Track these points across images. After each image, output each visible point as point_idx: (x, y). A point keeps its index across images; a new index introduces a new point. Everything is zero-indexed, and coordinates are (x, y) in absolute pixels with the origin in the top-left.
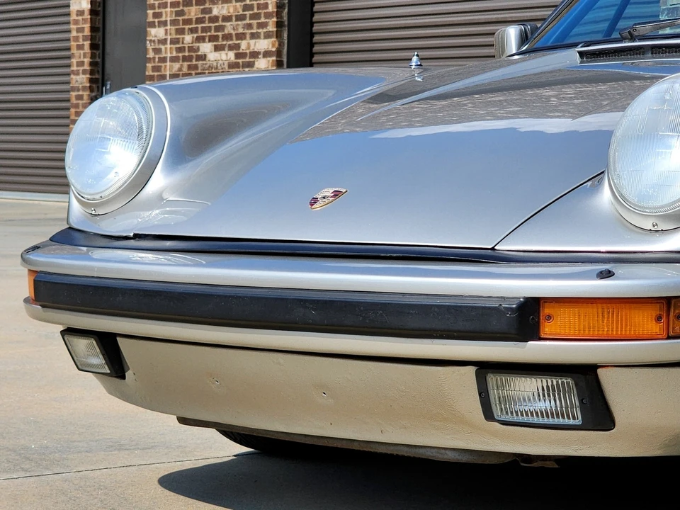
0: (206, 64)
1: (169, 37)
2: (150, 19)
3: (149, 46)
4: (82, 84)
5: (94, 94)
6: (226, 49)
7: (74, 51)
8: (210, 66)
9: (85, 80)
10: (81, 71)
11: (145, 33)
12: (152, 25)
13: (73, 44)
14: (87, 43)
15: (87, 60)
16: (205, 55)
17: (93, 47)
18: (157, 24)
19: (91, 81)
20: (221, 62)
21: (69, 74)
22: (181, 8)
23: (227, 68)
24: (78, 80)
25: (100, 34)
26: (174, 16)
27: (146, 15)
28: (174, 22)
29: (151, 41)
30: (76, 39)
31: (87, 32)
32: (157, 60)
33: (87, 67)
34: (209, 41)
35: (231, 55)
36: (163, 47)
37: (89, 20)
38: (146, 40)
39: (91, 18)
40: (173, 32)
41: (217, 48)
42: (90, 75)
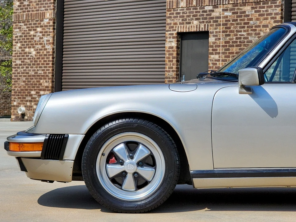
1: (221, 59)
2: (211, 51)
3: (210, 62)
4: (171, 76)
5: (177, 80)
7: (167, 62)
9: (173, 74)
10: (171, 71)
11: (208, 57)
12: (212, 54)
13: (167, 60)
14: (175, 60)
15: (175, 67)
17: (177, 61)
18: (214, 53)
21: (164, 71)
22: (228, 48)
24: (169, 74)
25: (180, 56)
26: (224, 50)
27: (208, 50)
28: (223, 53)
29: (211, 60)
30: (168, 58)
31: (175, 55)
32: (214, 67)
33: (174, 69)
36: (218, 63)
38: (208, 60)
39: (177, 50)
40: (224, 57)
42: (176, 72)
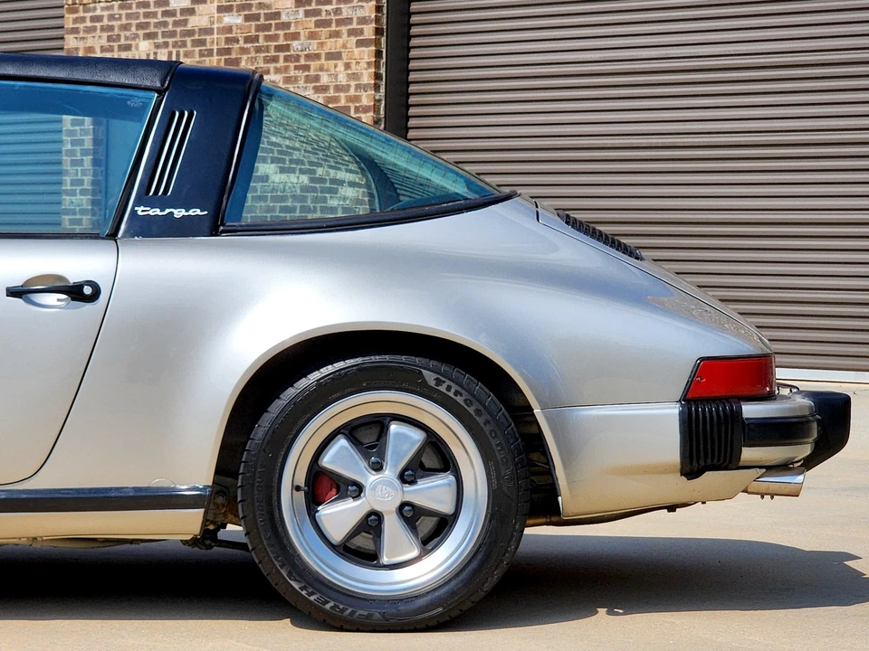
0: (269, 186)
4: (79, 206)
6: (298, 172)
7: (67, 166)
8: (273, 189)
9: (84, 202)
10: (78, 191)
13: (67, 159)
14: (88, 159)
15: (88, 179)
16: (267, 176)
17: (95, 162)
19: (94, 203)
20: (290, 185)
21: (59, 193)
23: (299, 191)
24: (74, 201)
25: (104, 147)
30: (71, 153)
31: (88, 145)
33: (87, 186)
34: (272, 162)
35: (305, 179)
37: (91, 131)
39: (94, 129)
41: (282, 170)
42: (93, 195)
